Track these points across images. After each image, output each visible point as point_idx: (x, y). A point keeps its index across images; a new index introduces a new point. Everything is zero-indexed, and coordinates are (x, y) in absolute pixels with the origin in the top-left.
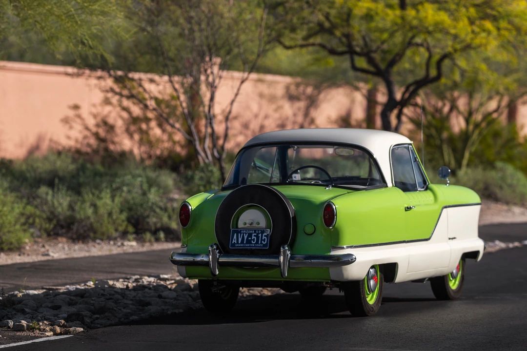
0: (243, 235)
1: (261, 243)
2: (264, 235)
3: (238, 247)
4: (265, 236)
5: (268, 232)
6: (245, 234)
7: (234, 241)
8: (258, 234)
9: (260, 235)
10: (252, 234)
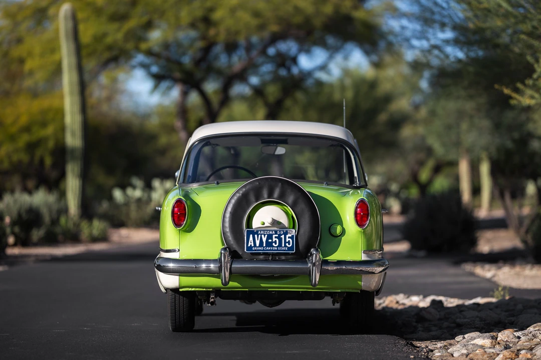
0: (261, 237)
1: (285, 246)
2: (287, 236)
3: (256, 250)
4: (289, 238)
5: (293, 232)
6: (263, 236)
7: (251, 243)
8: (280, 235)
9: (283, 236)
10: (272, 235)
